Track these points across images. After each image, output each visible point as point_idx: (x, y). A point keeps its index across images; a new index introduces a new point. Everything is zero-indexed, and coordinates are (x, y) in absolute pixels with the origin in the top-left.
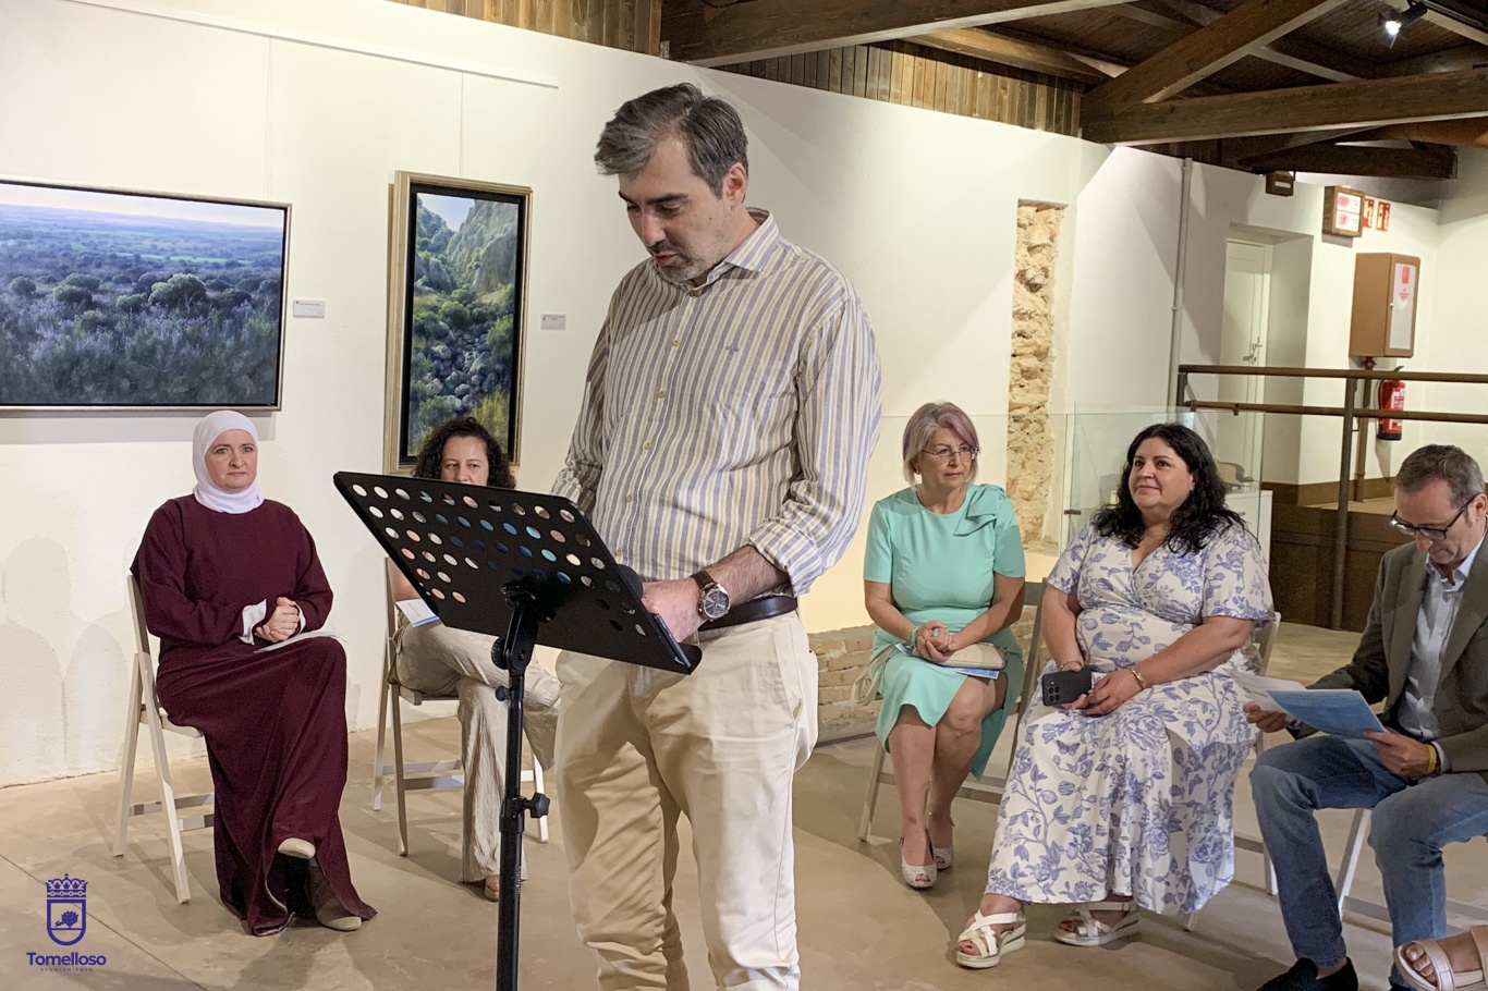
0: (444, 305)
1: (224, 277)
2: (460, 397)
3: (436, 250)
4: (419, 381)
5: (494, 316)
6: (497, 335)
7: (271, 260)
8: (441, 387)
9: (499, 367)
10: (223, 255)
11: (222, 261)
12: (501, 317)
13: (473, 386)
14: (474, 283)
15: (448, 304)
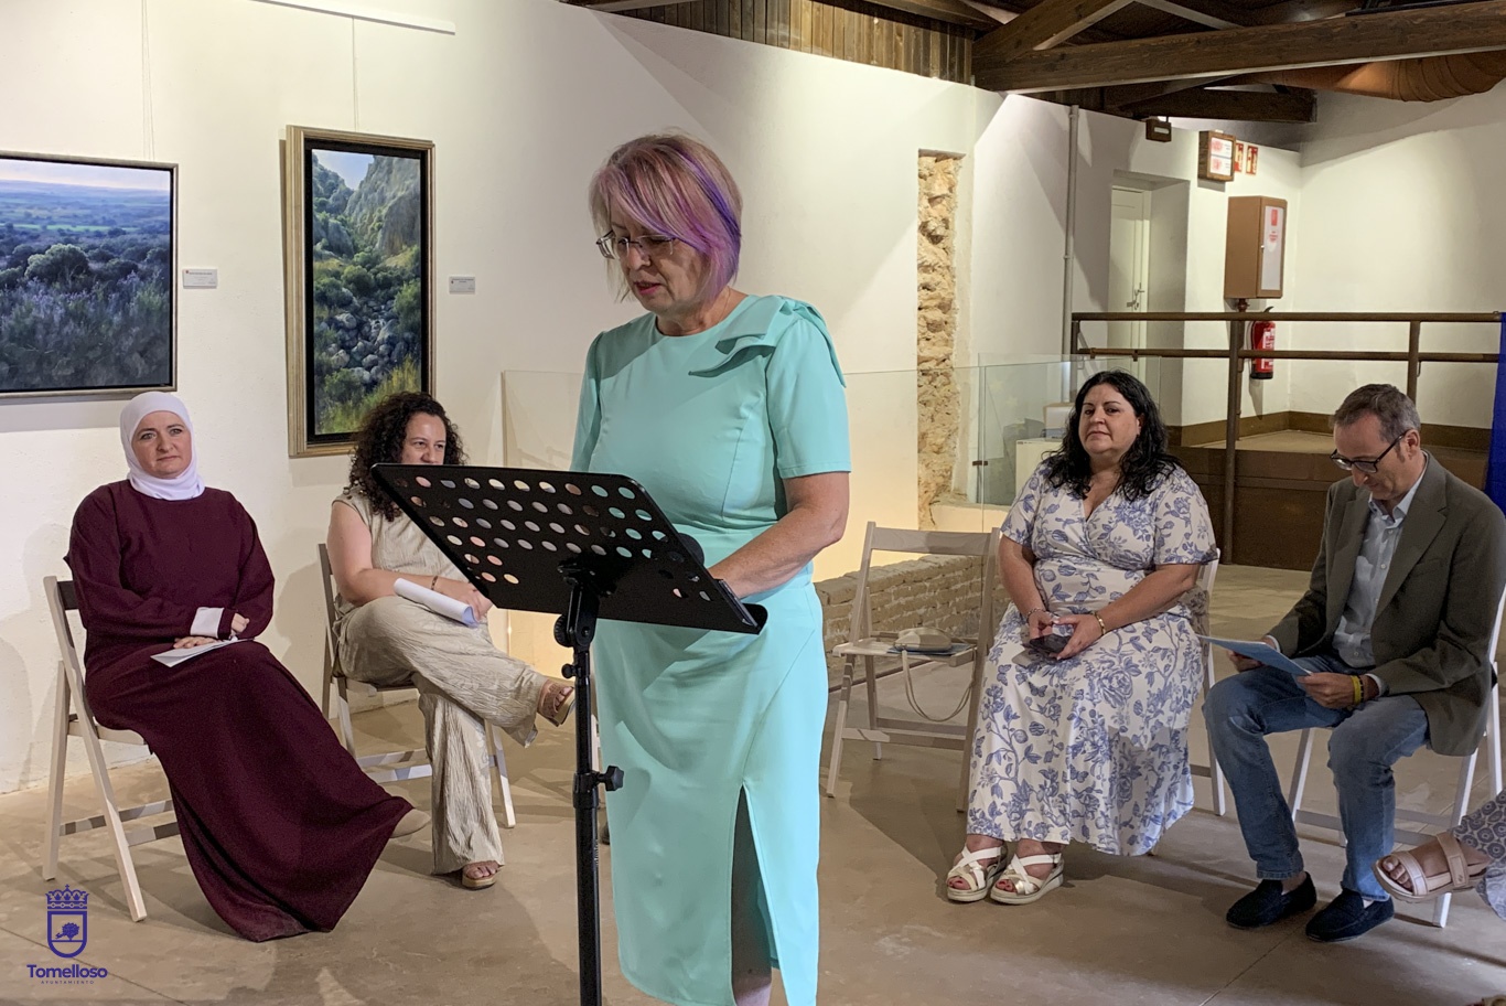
0: (346, 271)
1: (107, 247)
2: (369, 369)
3: (336, 211)
4: (324, 354)
5: (400, 281)
6: (404, 301)
7: (158, 225)
8: (347, 358)
9: (407, 335)
10: (106, 222)
11: (104, 229)
12: (408, 281)
13: (382, 356)
14: (377, 245)
15: (349, 270)
